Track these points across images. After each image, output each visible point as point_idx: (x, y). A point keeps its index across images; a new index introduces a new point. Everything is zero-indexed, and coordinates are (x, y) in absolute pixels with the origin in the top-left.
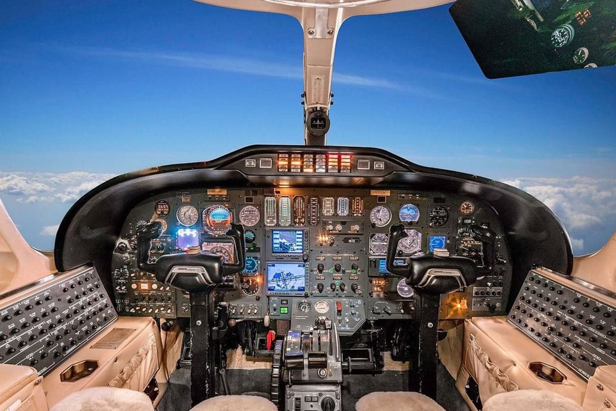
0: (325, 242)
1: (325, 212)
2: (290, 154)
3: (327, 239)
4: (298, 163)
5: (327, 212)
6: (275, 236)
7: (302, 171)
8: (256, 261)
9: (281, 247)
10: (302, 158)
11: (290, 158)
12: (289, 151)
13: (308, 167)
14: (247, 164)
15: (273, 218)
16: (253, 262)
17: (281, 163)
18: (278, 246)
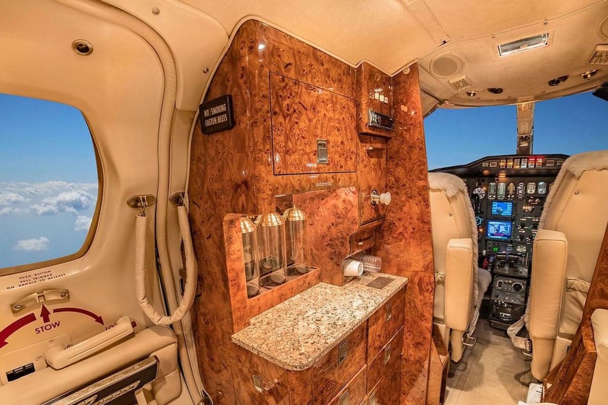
0: (528, 210)
1: (529, 191)
2: (507, 159)
3: (529, 208)
4: (511, 164)
5: (530, 191)
6: (493, 205)
7: (513, 168)
8: (480, 219)
9: (497, 211)
10: (514, 161)
11: (507, 161)
12: (506, 158)
13: (517, 165)
14: (483, 165)
15: (494, 195)
16: (479, 220)
17: (501, 164)
18: (496, 211)
